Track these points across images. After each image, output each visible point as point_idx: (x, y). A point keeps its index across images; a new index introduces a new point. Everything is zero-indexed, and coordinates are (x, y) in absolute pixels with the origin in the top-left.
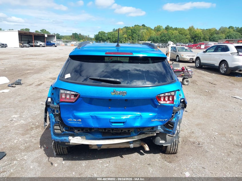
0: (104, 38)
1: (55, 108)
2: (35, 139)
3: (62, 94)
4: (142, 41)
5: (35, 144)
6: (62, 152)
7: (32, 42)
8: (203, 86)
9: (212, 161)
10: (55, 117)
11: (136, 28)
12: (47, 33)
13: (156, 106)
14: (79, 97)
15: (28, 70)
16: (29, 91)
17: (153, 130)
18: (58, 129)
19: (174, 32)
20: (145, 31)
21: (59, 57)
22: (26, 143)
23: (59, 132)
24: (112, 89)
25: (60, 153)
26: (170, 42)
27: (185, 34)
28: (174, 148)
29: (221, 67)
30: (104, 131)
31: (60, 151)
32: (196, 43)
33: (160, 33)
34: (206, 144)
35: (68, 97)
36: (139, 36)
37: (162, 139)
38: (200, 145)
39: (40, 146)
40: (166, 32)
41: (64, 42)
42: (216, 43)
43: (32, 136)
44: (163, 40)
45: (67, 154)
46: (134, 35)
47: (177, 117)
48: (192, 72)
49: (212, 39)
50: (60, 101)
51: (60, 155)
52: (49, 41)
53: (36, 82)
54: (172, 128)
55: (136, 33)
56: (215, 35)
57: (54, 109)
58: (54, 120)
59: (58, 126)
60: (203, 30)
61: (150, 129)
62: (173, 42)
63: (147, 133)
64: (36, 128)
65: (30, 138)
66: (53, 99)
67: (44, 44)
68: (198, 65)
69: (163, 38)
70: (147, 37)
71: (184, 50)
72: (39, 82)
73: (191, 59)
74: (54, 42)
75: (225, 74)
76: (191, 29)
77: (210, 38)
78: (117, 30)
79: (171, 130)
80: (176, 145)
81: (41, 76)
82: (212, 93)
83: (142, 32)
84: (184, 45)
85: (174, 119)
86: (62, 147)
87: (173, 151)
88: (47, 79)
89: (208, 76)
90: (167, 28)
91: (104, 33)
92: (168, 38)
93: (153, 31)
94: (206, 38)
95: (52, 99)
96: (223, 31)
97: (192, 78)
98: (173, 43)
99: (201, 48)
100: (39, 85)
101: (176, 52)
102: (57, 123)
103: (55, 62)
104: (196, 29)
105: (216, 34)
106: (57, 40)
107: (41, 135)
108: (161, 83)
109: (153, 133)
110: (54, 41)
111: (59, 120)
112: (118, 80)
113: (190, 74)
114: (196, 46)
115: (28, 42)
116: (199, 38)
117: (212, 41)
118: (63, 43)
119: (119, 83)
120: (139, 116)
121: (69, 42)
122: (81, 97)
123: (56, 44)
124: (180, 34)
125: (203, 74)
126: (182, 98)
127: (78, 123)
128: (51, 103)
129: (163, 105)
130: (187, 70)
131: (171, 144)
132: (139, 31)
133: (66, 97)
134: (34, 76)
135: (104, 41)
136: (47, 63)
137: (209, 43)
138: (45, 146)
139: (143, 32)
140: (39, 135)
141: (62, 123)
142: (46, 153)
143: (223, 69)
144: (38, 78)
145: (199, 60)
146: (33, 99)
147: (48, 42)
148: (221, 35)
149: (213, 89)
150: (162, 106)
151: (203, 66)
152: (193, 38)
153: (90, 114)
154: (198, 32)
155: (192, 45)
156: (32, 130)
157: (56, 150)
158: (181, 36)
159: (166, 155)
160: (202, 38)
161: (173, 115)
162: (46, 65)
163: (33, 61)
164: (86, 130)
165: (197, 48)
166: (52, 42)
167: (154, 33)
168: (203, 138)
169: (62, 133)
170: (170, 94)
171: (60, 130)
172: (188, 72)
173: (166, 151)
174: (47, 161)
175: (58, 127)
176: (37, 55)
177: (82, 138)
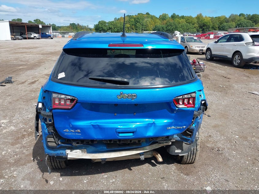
0: (105, 28)
1: (48, 116)
2: (27, 150)
3: (55, 98)
4: (146, 30)
5: (27, 155)
6: (59, 166)
7: (25, 34)
8: (216, 80)
9: (235, 171)
10: (47, 127)
11: (139, 17)
12: (42, 23)
13: (172, 111)
14: (77, 102)
15: (21, 65)
16: (21, 90)
17: (168, 139)
18: (52, 142)
19: (180, 21)
20: (150, 19)
21: (55, 51)
22: (17, 155)
23: (54, 144)
24: (118, 91)
25: (57, 167)
26: (177, 32)
27: (193, 23)
28: (191, 157)
29: (234, 59)
30: (108, 142)
31: (56, 165)
32: (205, 32)
33: (165, 22)
34: (226, 150)
35: (63, 102)
36: (143, 25)
37: (178, 148)
38: (220, 152)
39: (32, 159)
40: (172, 21)
41: (60, 33)
42: (226, 32)
43: (24, 146)
44: (169, 30)
45: (65, 168)
46: (138, 24)
47: (196, 123)
48: (203, 65)
49: (222, 28)
50: (53, 108)
51: (57, 169)
52: (44, 32)
53: (30, 79)
54: (190, 135)
55: (139, 22)
56: (225, 24)
57: (46, 117)
58: (46, 131)
59: (52, 137)
60: (212, 18)
61: (164, 138)
62: (179, 31)
63: (160, 142)
64: (29, 135)
65: (21, 148)
66: (45, 104)
67: (39, 36)
68: (209, 57)
69: (169, 27)
70: (152, 27)
71: (193, 41)
72: (32, 79)
73: (200, 50)
74: (50, 34)
75: (239, 66)
76: (199, 17)
77: (219, 26)
78: (119, 19)
79: (189, 138)
80: (193, 153)
81: (35, 72)
82: (227, 89)
83: (146, 21)
84: (192, 35)
85: (194, 125)
86: (59, 161)
87: (191, 161)
88: (42, 75)
89: (220, 69)
90: (173, 17)
91: (105, 22)
92: (174, 27)
93: (157, 20)
94: (216, 27)
95: (43, 105)
96: (233, 18)
97: (204, 71)
98: (180, 33)
99: (210, 38)
100: (33, 83)
101: (184, 43)
102: (50, 135)
103: (51, 56)
104: (204, 17)
105: (226, 22)
106: (53, 31)
107: (34, 144)
108: (179, 82)
109: (167, 142)
110: (50, 32)
111: (53, 131)
112: (126, 80)
113: (202, 68)
114: (204, 36)
115: (20, 34)
116: (208, 27)
117: (222, 30)
118: (60, 35)
119: (127, 83)
120: (152, 124)
121: (67, 34)
122: (79, 103)
123: (52, 36)
124: (187, 23)
125: (215, 67)
126: (203, 99)
127: (77, 134)
128: (42, 109)
129: (182, 109)
130: (199, 63)
131: (188, 153)
132: (143, 20)
133: (60, 103)
134: (27, 72)
135: (105, 31)
136: (42, 57)
137: (218, 33)
138: (39, 158)
139: (148, 20)
140: (32, 144)
141: (57, 134)
142: (40, 168)
143: (237, 61)
144: (32, 75)
145: (210, 52)
146: (25, 99)
147: (43, 34)
148: (231, 24)
149: (227, 84)
150: (181, 111)
151: (214, 58)
152: (201, 27)
153: (91, 123)
154: (207, 20)
155: (201, 35)
156: (23, 138)
157: (52, 164)
158: (188, 25)
159: (181, 165)
160: (211, 26)
161: (193, 120)
162: (41, 59)
163: (27, 56)
164: (86, 142)
165: (206, 38)
166: (47, 33)
167: (160, 21)
168: (222, 142)
169: (58, 147)
170: (191, 96)
171: (54, 143)
172: (200, 65)
173: (182, 160)
174: (41, 177)
175: (52, 139)
176: (30, 49)
177: (82, 151)
